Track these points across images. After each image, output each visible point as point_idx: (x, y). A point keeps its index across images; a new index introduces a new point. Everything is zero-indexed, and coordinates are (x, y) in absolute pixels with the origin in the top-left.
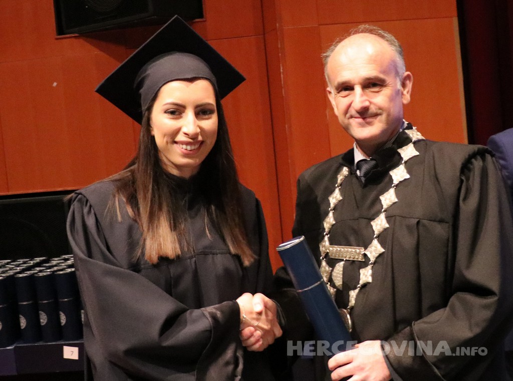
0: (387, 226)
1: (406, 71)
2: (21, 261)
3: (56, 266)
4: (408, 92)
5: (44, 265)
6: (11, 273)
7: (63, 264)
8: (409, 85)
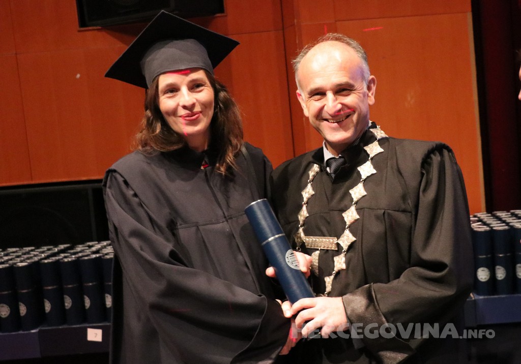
0: (358, 217)
1: (371, 75)
2: (45, 248)
3: (80, 252)
4: (372, 94)
5: (69, 251)
6: (36, 259)
7: (87, 251)
8: (374, 88)
